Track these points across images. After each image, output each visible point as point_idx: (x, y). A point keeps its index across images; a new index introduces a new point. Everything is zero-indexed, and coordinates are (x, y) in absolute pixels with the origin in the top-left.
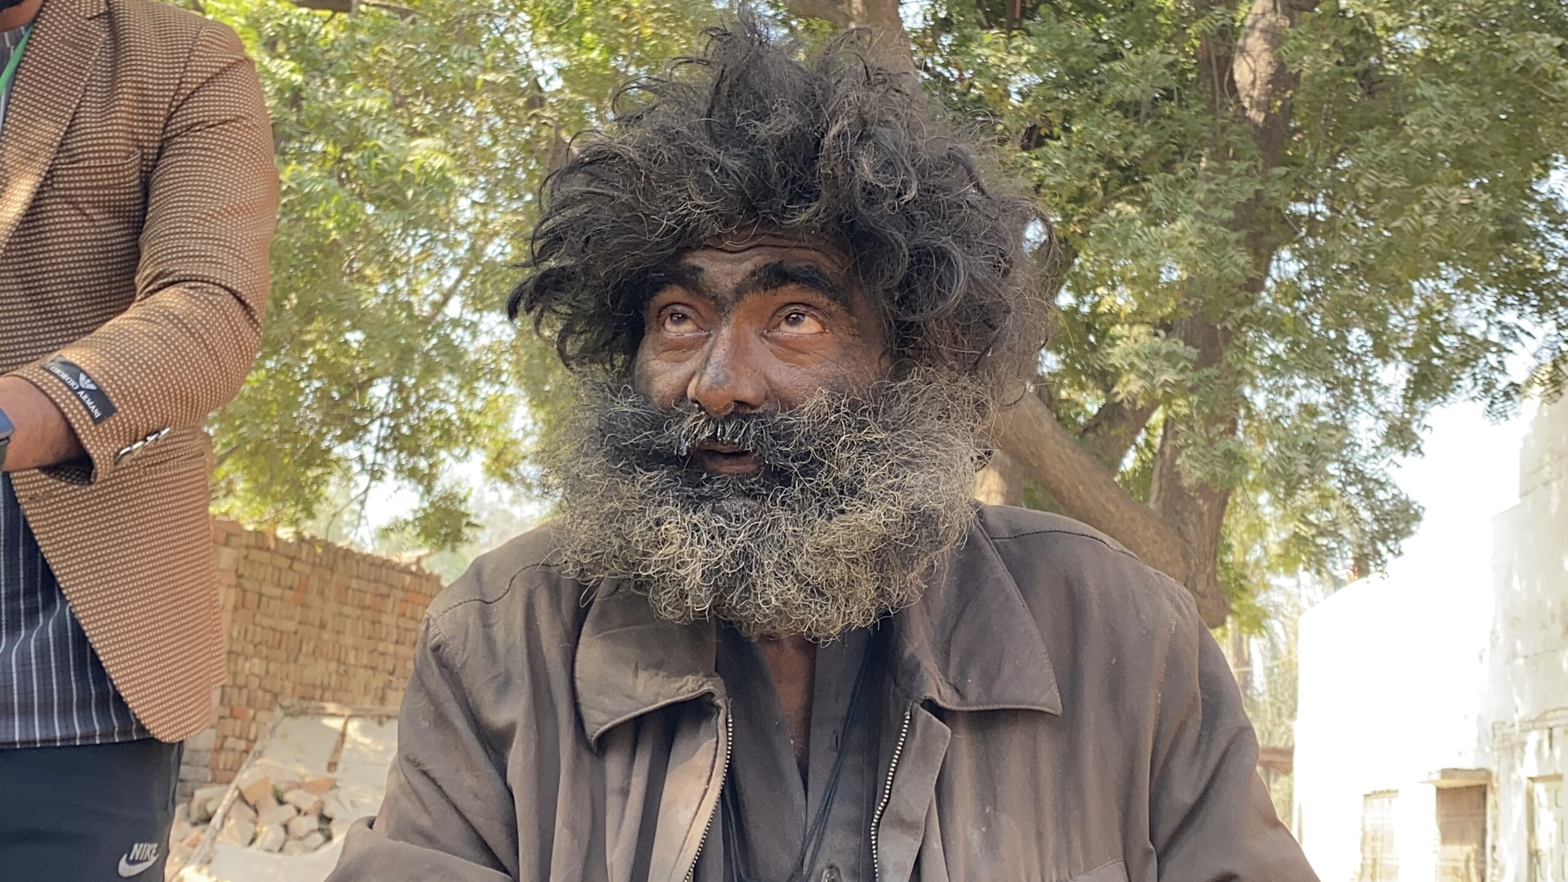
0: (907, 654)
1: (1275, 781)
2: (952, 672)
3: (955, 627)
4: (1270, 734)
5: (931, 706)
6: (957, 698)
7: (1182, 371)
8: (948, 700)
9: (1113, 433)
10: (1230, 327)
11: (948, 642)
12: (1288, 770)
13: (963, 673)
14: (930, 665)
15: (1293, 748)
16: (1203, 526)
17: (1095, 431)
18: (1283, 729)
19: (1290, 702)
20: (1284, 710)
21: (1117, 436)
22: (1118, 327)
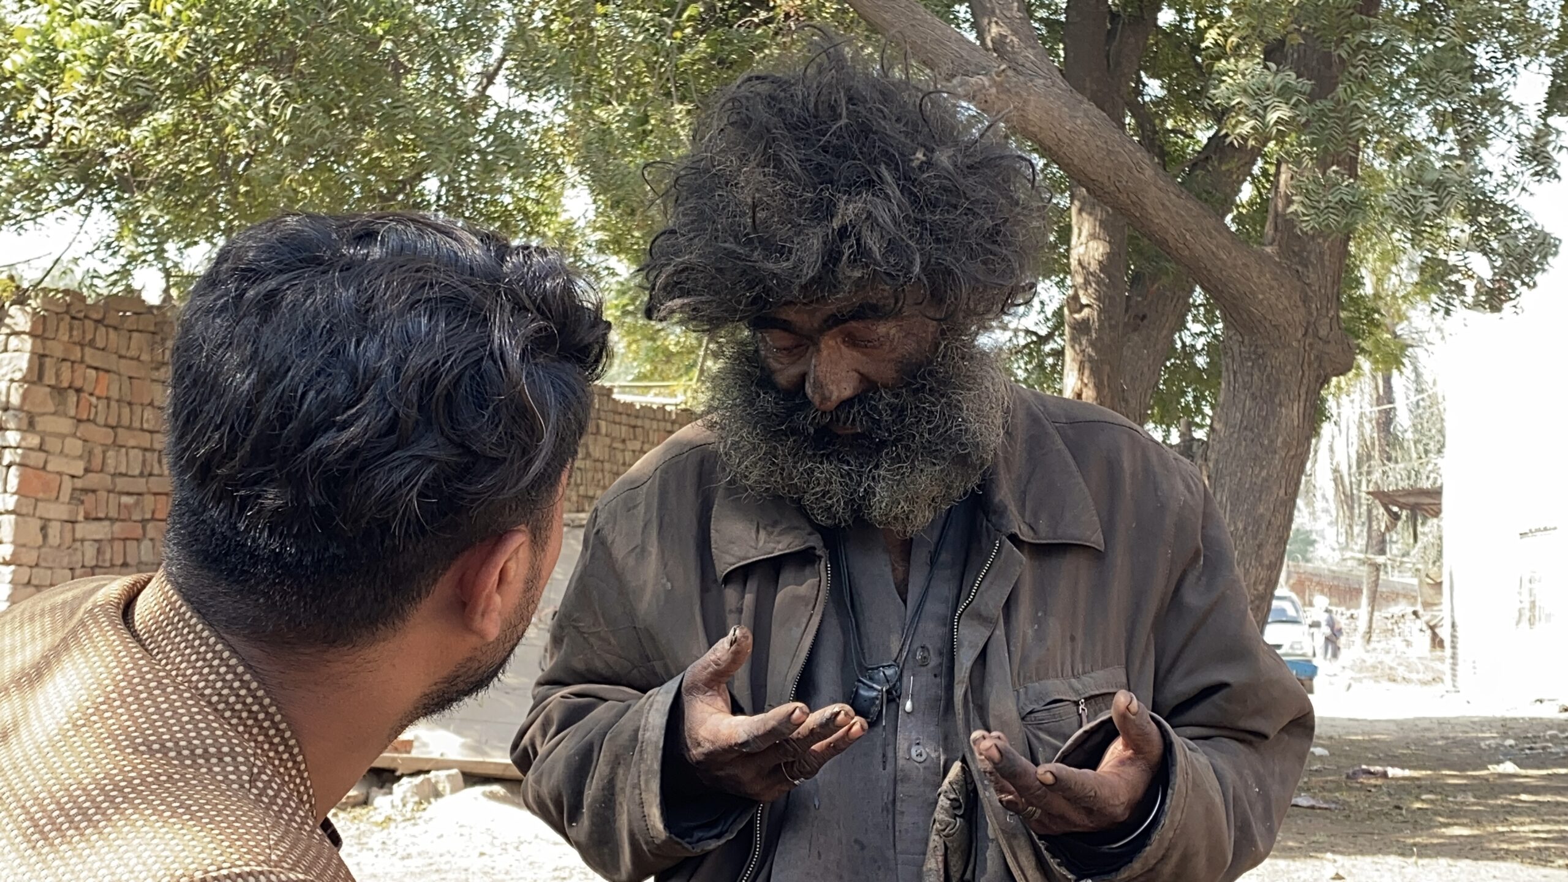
0: (997, 500)
1: (1423, 524)
2: (1027, 514)
3: (1028, 482)
4: (1417, 473)
5: (1013, 538)
6: (1031, 533)
7: (1295, 106)
8: (1026, 536)
9: (1224, 168)
10: (1344, 55)
11: (1024, 492)
12: (1437, 514)
13: (1035, 515)
14: (1013, 509)
15: (1441, 487)
16: (1323, 266)
17: (1204, 168)
18: (1430, 467)
19: (1438, 437)
20: (1432, 446)
21: (1230, 172)
22: (1223, 62)
